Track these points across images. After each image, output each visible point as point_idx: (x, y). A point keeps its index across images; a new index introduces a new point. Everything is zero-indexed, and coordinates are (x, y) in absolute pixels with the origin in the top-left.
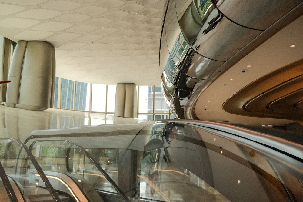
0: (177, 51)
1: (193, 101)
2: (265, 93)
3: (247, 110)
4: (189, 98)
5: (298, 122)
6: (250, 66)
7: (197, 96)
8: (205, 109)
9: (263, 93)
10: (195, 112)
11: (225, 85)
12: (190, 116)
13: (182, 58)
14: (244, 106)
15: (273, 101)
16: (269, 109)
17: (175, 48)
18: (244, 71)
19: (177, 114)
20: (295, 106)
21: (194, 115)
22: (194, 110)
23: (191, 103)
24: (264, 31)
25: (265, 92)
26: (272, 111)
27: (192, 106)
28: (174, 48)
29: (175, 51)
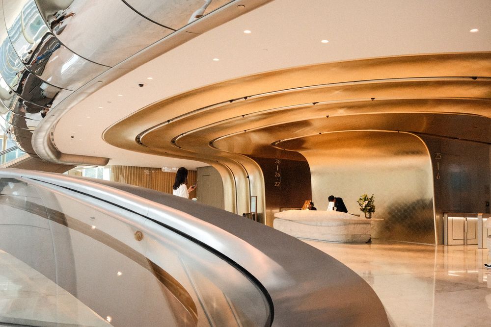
0: (27, 24)
1: (51, 122)
2: (171, 122)
3: (141, 144)
4: (44, 115)
5: (213, 166)
6: (151, 78)
7: (59, 115)
8: (72, 137)
9: (169, 121)
10: (53, 140)
11: (109, 102)
12: (44, 146)
13: (36, 40)
14: (138, 138)
15: (182, 134)
16: (175, 145)
17: (23, 17)
18: (141, 85)
19: (18, 141)
20: (211, 143)
21: (52, 144)
22: (51, 137)
23: (47, 126)
24: (176, 31)
25: (172, 120)
26: (180, 147)
27: (49, 131)
28: (21, 17)
29: (24, 24)
